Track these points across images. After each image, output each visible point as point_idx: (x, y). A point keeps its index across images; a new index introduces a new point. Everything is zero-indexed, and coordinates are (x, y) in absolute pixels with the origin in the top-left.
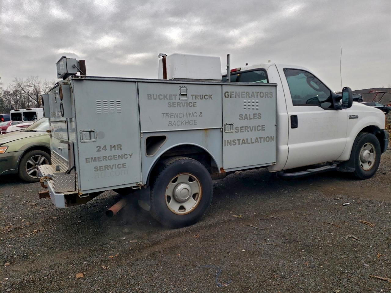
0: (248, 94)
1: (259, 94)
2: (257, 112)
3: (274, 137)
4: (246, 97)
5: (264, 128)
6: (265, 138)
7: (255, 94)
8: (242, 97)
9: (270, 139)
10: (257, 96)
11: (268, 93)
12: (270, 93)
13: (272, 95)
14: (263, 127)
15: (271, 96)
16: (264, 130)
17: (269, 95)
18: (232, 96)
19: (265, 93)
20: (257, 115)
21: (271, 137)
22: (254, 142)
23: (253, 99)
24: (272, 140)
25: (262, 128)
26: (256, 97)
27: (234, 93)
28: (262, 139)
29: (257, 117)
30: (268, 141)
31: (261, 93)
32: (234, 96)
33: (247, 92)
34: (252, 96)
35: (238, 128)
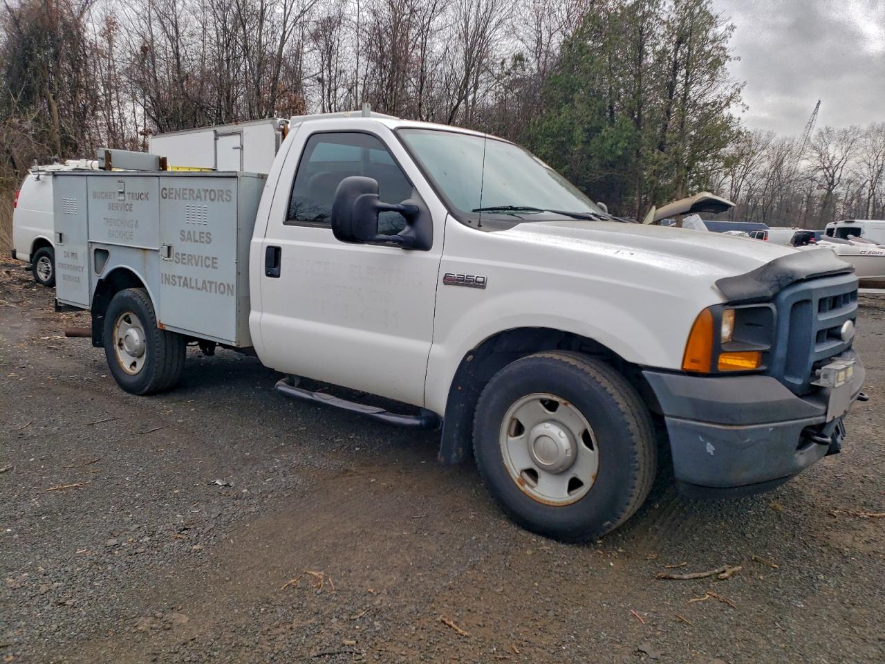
0: (191, 192)
1: (208, 194)
2: (205, 229)
3: (233, 285)
4: (190, 199)
5: (216, 263)
6: (218, 284)
7: (203, 194)
8: (184, 199)
9: (226, 291)
10: (205, 197)
11: (222, 191)
12: (227, 191)
13: (230, 196)
14: (215, 261)
15: (228, 199)
16: (216, 268)
17: (225, 196)
18: (171, 196)
19: (219, 191)
20: (204, 235)
21: (228, 285)
22: (201, 287)
23: (198, 203)
24: (230, 293)
25: (213, 263)
26: (203, 198)
27: (173, 191)
28: (213, 286)
29: (206, 239)
30: (222, 293)
31: (211, 191)
32: (173, 196)
33: (190, 190)
34: (197, 197)
35: (178, 254)
